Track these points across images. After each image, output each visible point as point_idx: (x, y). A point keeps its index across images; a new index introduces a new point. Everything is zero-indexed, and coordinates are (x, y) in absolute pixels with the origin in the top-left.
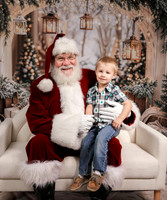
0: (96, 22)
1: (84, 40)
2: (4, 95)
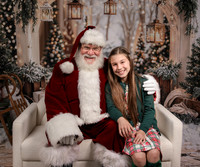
0: (120, 7)
1: (108, 25)
2: (32, 79)
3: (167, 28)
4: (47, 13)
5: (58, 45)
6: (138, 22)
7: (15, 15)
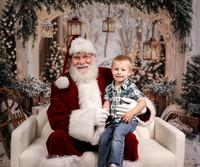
0: (118, 25)
1: (106, 42)
2: (31, 94)
3: (163, 46)
4: (47, 30)
5: (57, 61)
6: (135, 40)
7: (16, 31)
